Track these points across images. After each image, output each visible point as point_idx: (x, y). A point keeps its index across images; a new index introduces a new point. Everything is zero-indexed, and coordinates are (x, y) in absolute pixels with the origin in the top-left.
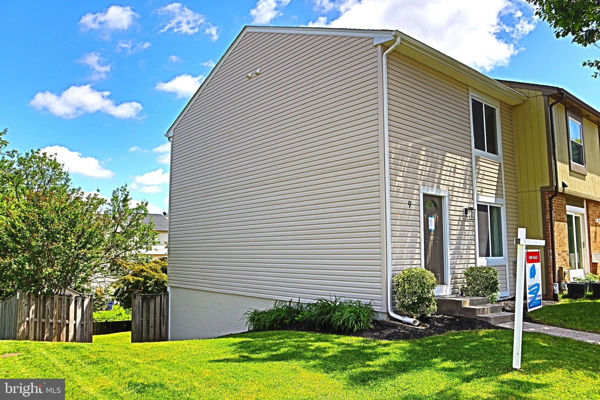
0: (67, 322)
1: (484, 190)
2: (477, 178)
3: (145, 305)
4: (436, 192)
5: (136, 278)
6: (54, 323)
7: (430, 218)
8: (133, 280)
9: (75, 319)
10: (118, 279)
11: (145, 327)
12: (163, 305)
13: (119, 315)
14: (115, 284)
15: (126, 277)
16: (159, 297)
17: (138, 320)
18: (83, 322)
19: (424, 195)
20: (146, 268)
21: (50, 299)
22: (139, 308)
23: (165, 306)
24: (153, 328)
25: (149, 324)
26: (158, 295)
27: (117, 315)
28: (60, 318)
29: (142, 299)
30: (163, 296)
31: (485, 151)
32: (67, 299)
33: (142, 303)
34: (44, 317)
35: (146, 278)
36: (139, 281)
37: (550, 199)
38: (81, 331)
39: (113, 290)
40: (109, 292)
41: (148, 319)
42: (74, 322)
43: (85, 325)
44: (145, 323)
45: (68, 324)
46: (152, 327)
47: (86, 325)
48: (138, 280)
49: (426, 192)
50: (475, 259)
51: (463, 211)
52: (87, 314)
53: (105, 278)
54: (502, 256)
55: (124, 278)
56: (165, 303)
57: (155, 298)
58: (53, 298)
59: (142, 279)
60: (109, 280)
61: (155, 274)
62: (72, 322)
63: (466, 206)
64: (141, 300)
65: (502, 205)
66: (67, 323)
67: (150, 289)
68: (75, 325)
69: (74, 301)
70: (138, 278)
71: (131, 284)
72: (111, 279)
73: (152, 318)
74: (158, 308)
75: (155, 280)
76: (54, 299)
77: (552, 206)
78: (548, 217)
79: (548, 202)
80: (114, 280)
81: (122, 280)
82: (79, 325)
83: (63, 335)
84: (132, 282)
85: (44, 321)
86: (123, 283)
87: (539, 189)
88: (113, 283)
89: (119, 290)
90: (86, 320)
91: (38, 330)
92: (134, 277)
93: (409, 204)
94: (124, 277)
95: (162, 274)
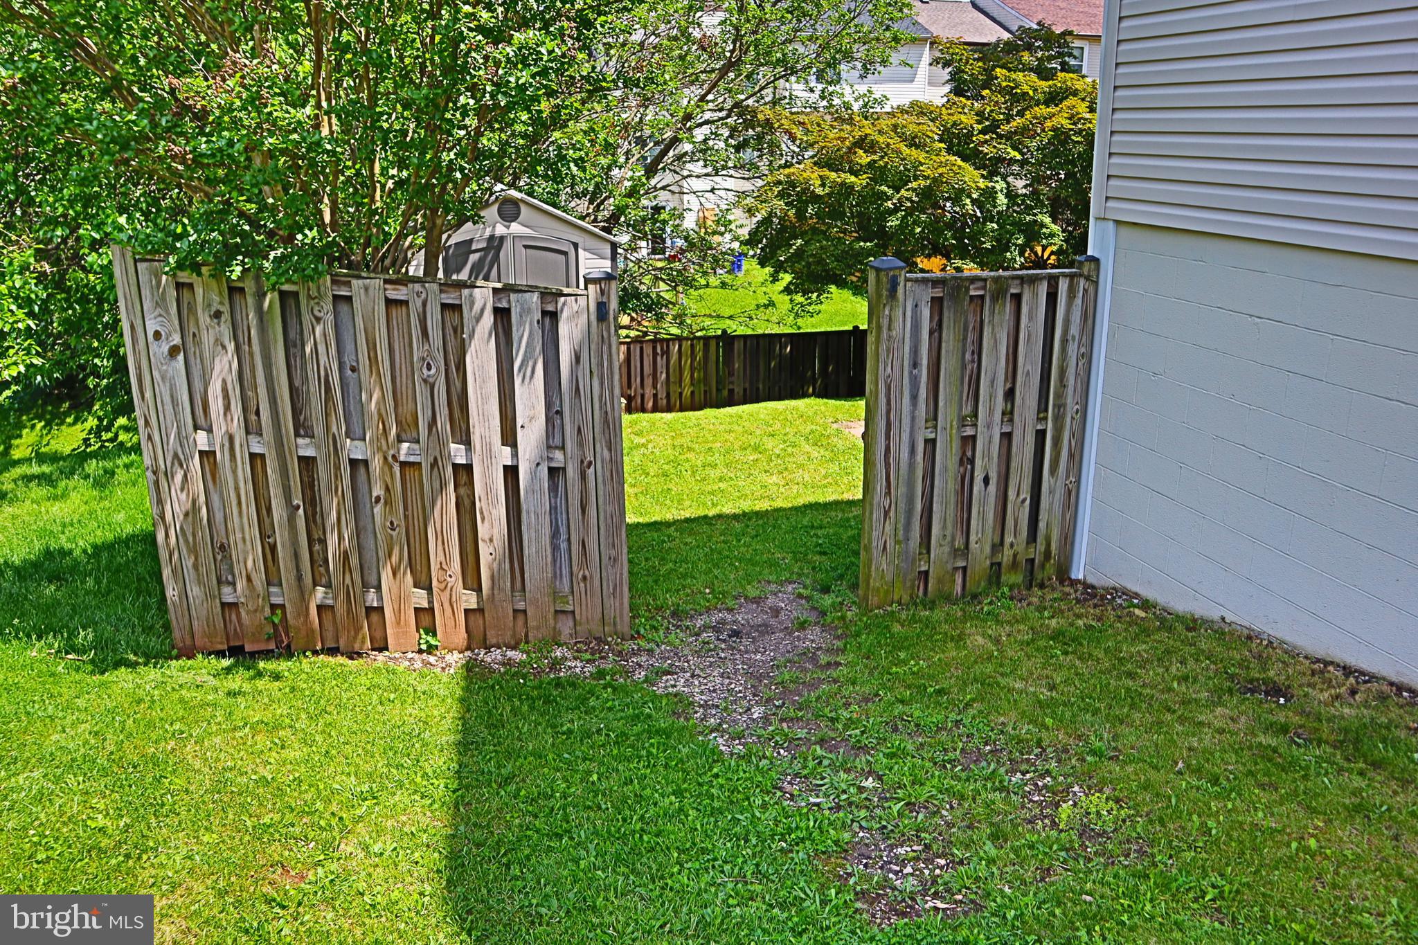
0: (458, 454)
3: (950, 340)
5: (833, 175)
6: (376, 464)
8: (823, 185)
9: (509, 437)
10: (760, 183)
11: (945, 484)
12: (1064, 341)
13: (766, 306)
14: (749, 200)
15: (792, 170)
16: (1043, 289)
17: (906, 437)
18: (558, 455)
20: (880, 132)
23: (1073, 348)
24: (992, 487)
25: (972, 461)
26: (1033, 280)
27: (758, 307)
28: (407, 430)
29: (937, 303)
30: (1063, 285)
33: (937, 330)
34: (302, 428)
35: (878, 173)
36: (848, 189)
38: (553, 509)
39: (744, 224)
40: (733, 226)
41: (969, 431)
42: (504, 455)
43: (572, 472)
44: (946, 457)
45: (468, 468)
46: (986, 480)
47: (583, 476)
48: (843, 184)
53: (716, 179)
55: (788, 176)
56: (1074, 330)
57: (1017, 298)
58: (349, 299)
59: (858, 182)
60: (731, 183)
61: (922, 156)
62: (489, 454)
64: (926, 312)
66: (461, 460)
67: (893, 222)
68: (511, 472)
69: (488, 319)
70: (843, 175)
71: (816, 199)
72: (732, 183)
73: (989, 426)
74: (1029, 363)
75: (922, 183)
76: (357, 304)
80: (747, 186)
81: (779, 183)
82: (534, 474)
83: (440, 535)
84: (819, 191)
85: (310, 452)
86: (781, 195)
88: (742, 195)
89: (767, 221)
90: (580, 445)
91: (278, 511)
92: (826, 172)
94: (787, 171)
95: (945, 157)
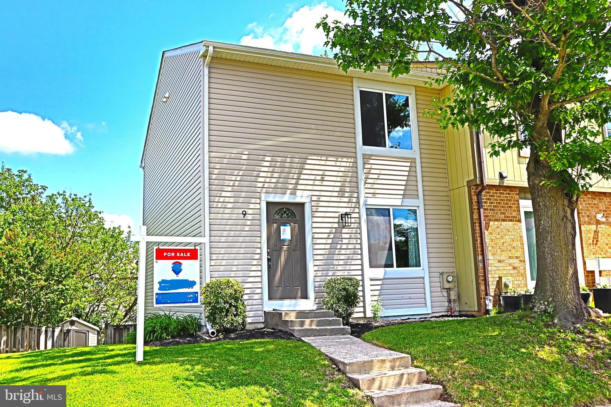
1: (378, 191)
2: (366, 178)
3: (117, 335)
4: (289, 198)
7: (282, 228)
19: (268, 203)
21: (21, 330)
22: (111, 338)
28: (30, 347)
29: (114, 329)
31: (385, 146)
32: (38, 330)
34: (15, 347)
37: (479, 194)
49: (271, 200)
50: (362, 270)
51: (338, 218)
52: (58, 344)
54: (420, 266)
63: (344, 211)
65: (418, 207)
69: (44, 332)
76: (25, 329)
77: (482, 203)
78: (476, 216)
79: (475, 198)
87: (465, 184)
93: (243, 214)
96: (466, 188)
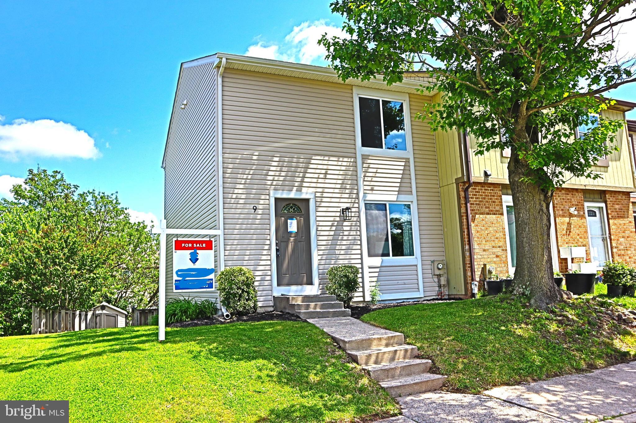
1: (376, 188)
2: (365, 176)
4: (295, 194)
7: (289, 221)
19: (276, 199)
21: (58, 314)
22: (138, 321)
29: (140, 313)
31: (382, 148)
32: (73, 313)
34: (53, 329)
37: (466, 191)
49: (279, 196)
50: (360, 259)
51: (340, 212)
52: (90, 325)
54: (413, 255)
63: (345, 206)
65: (412, 202)
69: (78, 315)
76: (62, 313)
77: (469, 198)
78: (463, 210)
79: (462, 194)
87: (454, 181)
93: (253, 209)
96: (455, 185)
